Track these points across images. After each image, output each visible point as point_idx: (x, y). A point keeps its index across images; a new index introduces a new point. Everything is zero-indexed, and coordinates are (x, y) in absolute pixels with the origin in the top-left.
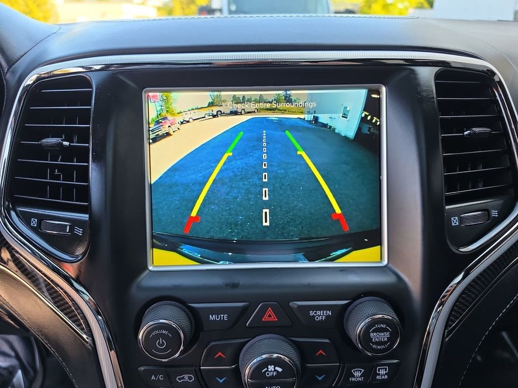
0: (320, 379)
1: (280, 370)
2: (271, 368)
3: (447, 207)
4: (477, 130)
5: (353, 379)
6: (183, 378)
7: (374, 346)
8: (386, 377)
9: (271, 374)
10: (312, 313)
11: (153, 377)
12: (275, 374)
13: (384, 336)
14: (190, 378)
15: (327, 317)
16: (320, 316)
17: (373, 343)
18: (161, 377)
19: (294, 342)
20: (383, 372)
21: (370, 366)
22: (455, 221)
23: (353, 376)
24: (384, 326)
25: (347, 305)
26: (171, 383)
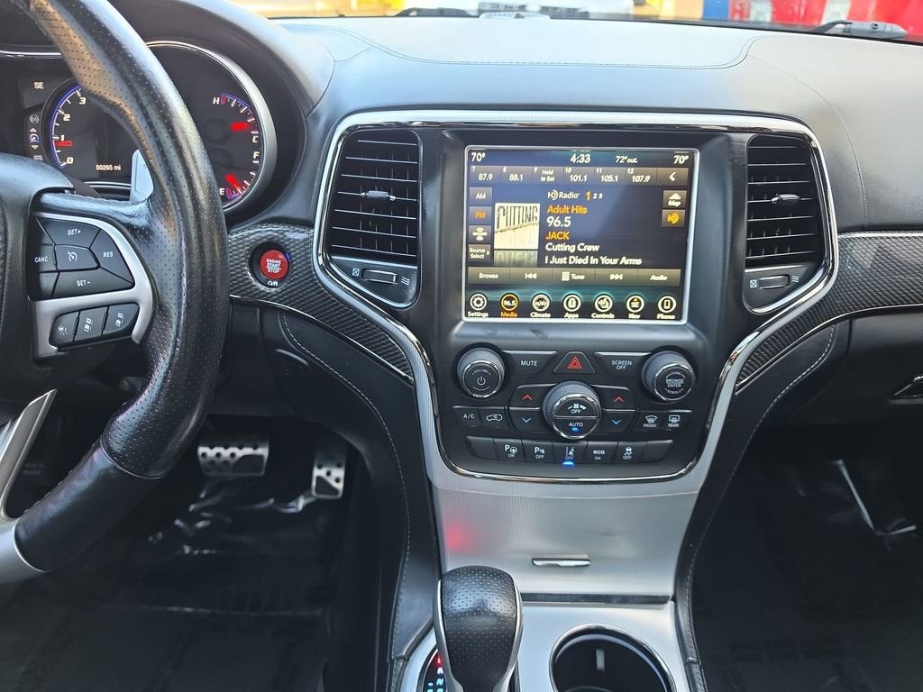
0: (616, 423)
1: (584, 408)
2: (576, 406)
3: (747, 271)
4: (784, 197)
5: (647, 425)
6: (492, 417)
7: (669, 391)
8: (677, 425)
9: (575, 411)
10: (614, 363)
11: (465, 416)
12: (579, 411)
13: (679, 383)
14: (499, 418)
15: (628, 366)
16: (622, 365)
17: (669, 389)
18: (472, 416)
19: (594, 388)
20: (674, 420)
21: (663, 413)
22: (753, 284)
23: (647, 423)
24: (679, 374)
25: (647, 357)
26: (481, 422)
